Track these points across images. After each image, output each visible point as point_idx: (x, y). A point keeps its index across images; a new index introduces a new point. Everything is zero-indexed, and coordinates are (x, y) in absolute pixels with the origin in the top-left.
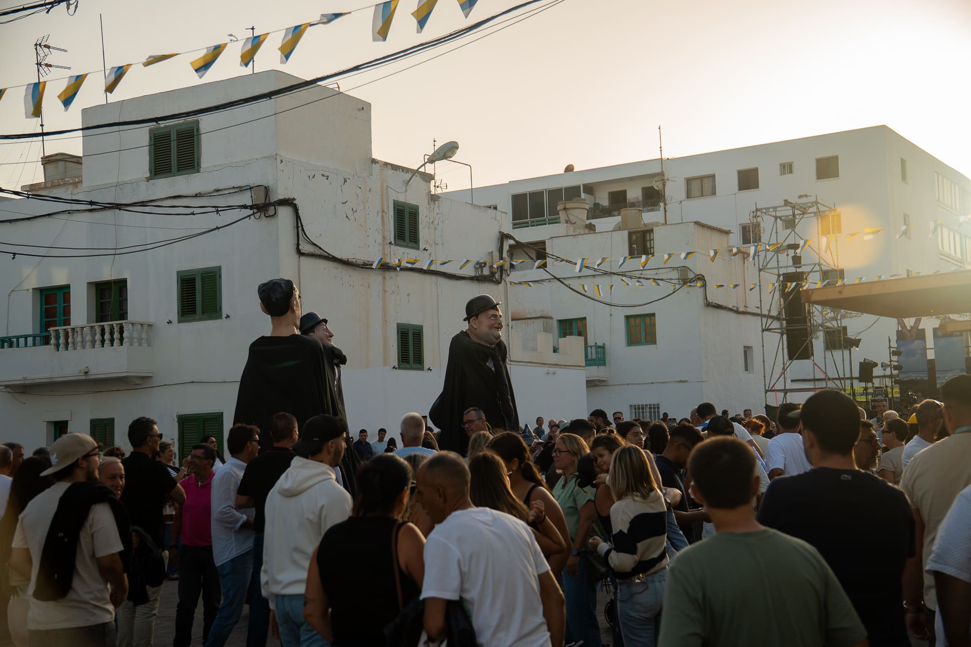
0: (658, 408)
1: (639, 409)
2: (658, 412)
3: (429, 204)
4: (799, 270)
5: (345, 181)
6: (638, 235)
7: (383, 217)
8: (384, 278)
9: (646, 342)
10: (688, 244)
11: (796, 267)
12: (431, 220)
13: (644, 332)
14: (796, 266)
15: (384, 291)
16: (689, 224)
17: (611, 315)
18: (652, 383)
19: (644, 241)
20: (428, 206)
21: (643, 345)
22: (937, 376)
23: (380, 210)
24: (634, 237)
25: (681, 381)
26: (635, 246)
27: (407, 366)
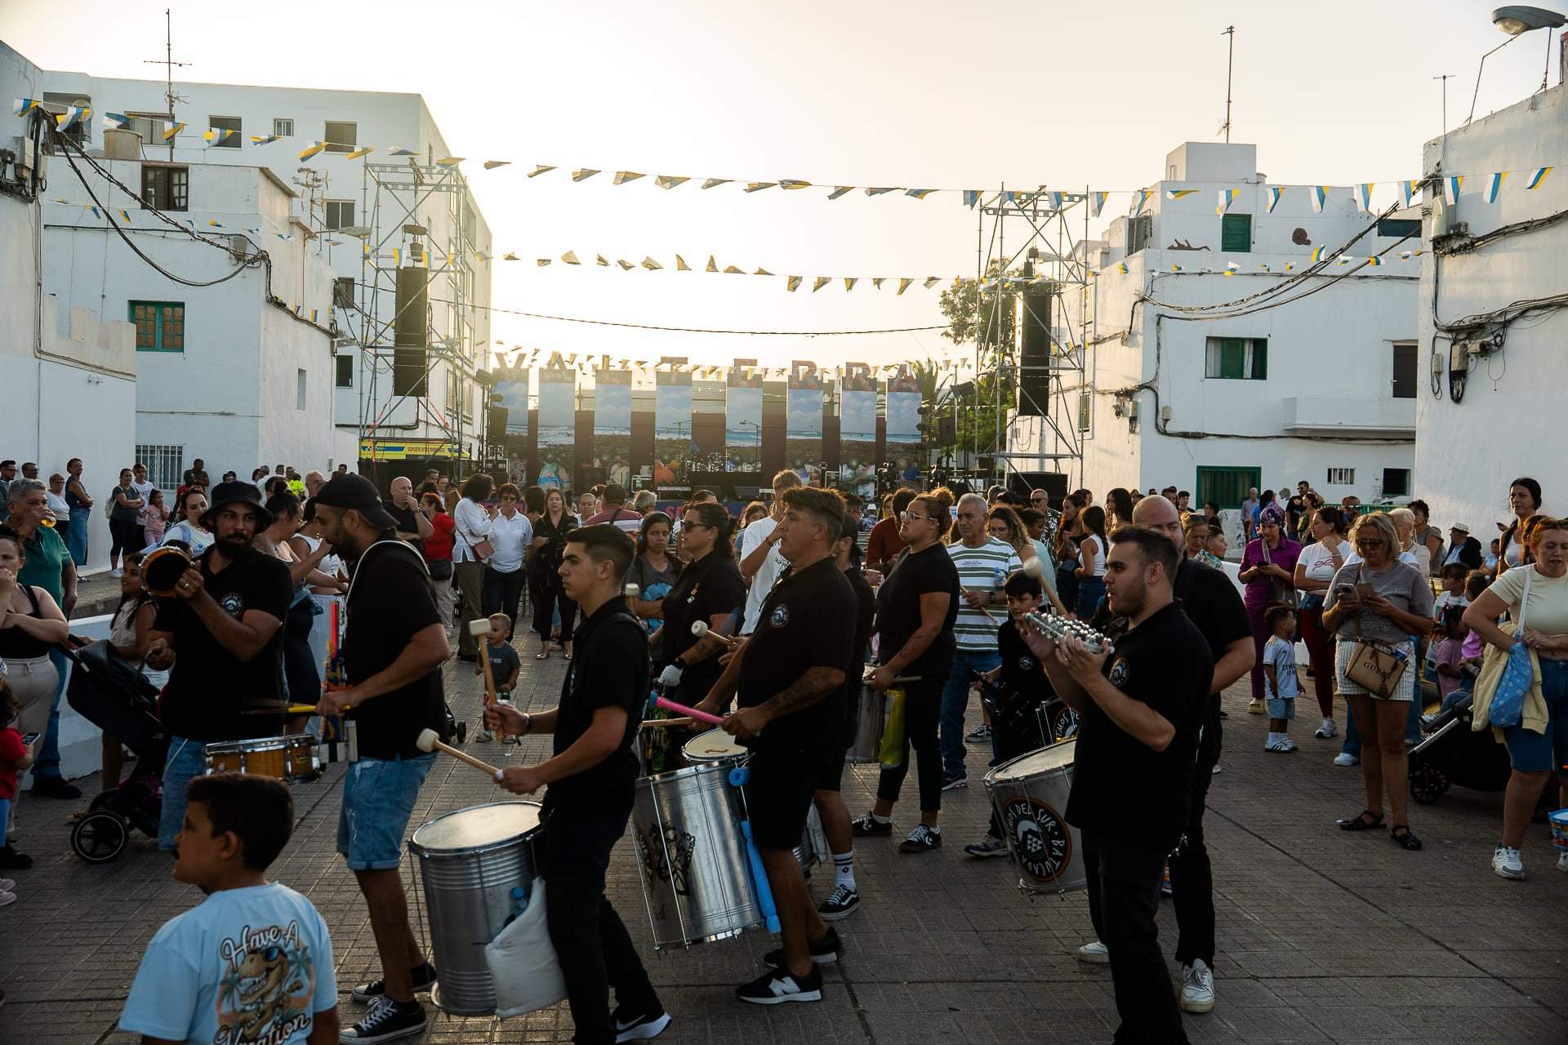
0: (180, 453)
1: (145, 451)
2: (180, 459)
4: (418, 265)
6: (158, 173)
9: (163, 347)
10: (248, 200)
11: (414, 260)
13: (161, 330)
14: (415, 258)
16: (251, 169)
17: (103, 296)
18: (172, 413)
19: (169, 185)
21: (158, 350)
22: (539, 432)
24: (151, 176)
25: (223, 414)
26: (153, 190)
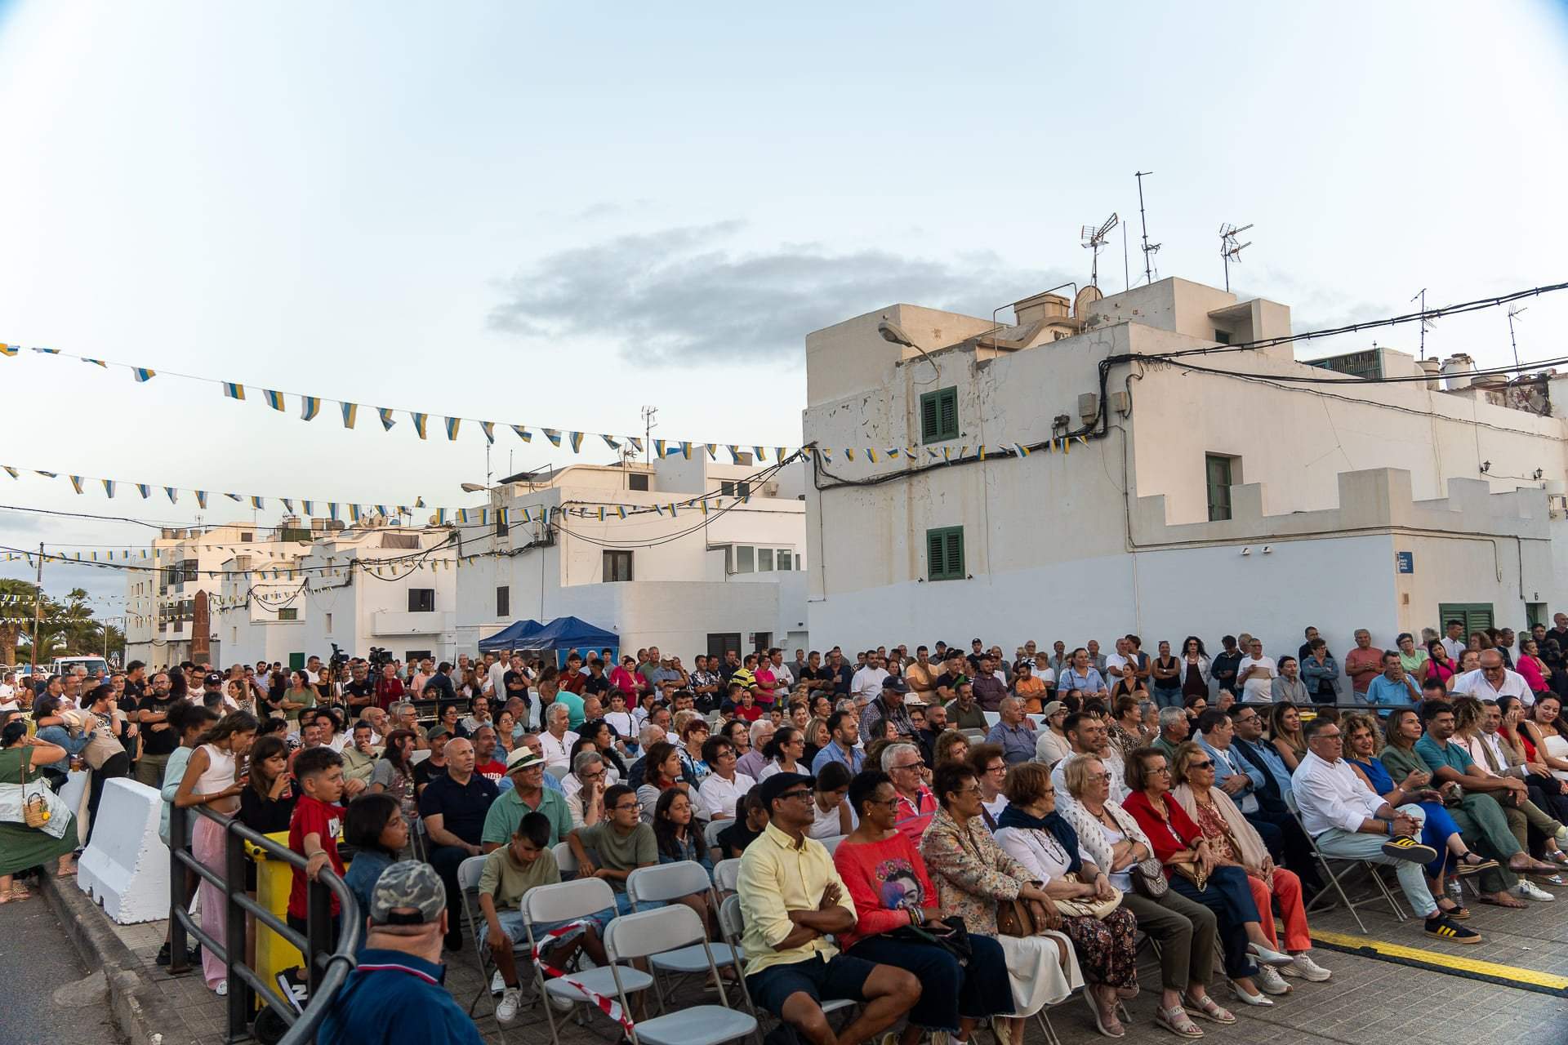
3: (973, 377)
5: (866, 401)
7: (908, 420)
8: (911, 484)
12: (976, 396)
15: (910, 498)
20: (971, 380)
23: (905, 413)
27: (940, 575)
